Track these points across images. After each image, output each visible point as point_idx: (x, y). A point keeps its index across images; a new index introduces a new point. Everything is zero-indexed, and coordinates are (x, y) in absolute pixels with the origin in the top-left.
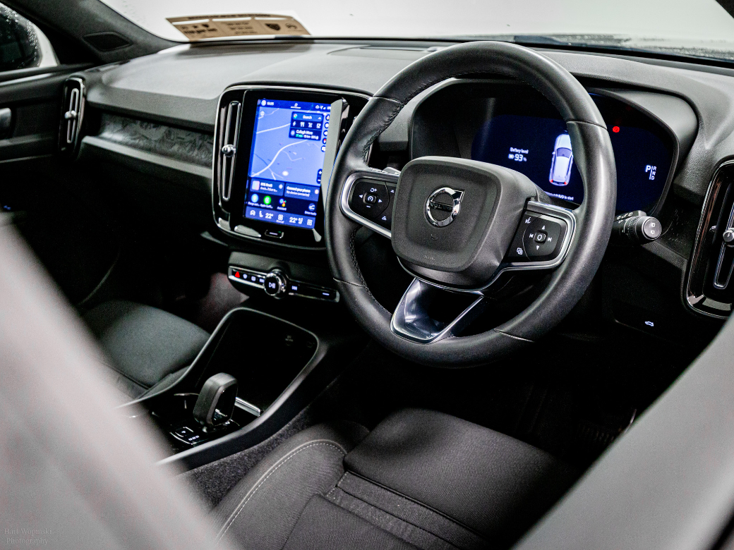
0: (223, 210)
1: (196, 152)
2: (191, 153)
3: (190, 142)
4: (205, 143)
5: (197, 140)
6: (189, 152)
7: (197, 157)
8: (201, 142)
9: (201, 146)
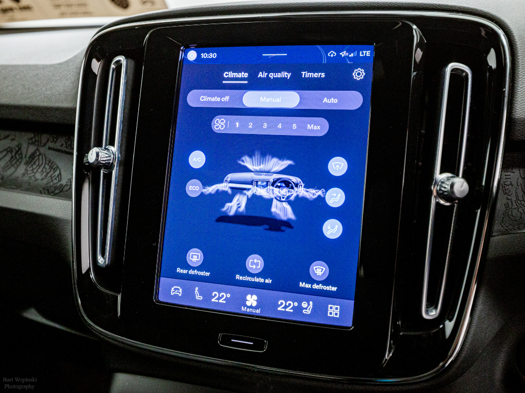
0: (99, 287)
1: (22, 169)
2: (9, 172)
3: (9, 150)
4: (42, 150)
5: (24, 145)
6: (6, 168)
7: (26, 178)
8: (32, 149)
9: (33, 156)
